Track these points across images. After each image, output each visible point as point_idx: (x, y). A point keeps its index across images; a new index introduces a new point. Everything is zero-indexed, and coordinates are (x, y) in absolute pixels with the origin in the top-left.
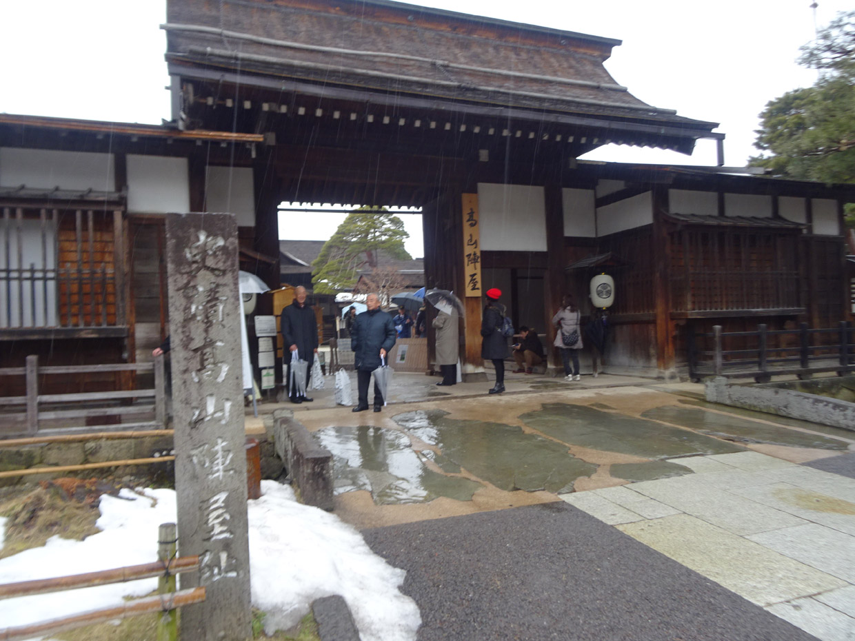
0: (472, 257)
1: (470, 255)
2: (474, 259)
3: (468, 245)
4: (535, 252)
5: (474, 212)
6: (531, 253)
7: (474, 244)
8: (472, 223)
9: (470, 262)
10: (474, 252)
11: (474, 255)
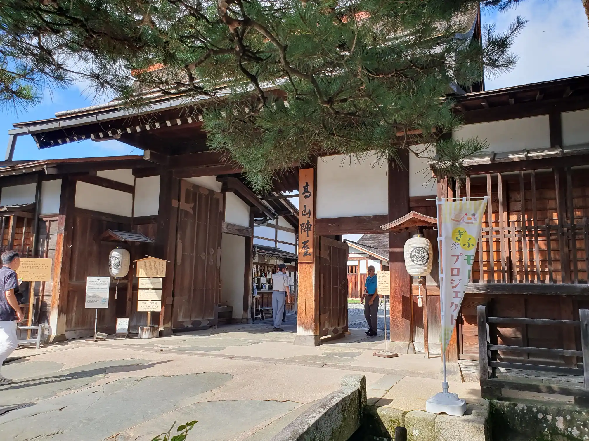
0: (305, 225)
1: (303, 224)
2: (307, 228)
3: (302, 215)
4: (373, 216)
5: (309, 185)
6: (369, 217)
7: (307, 214)
8: (307, 195)
9: (303, 231)
10: (308, 221)
11: (307, 224)
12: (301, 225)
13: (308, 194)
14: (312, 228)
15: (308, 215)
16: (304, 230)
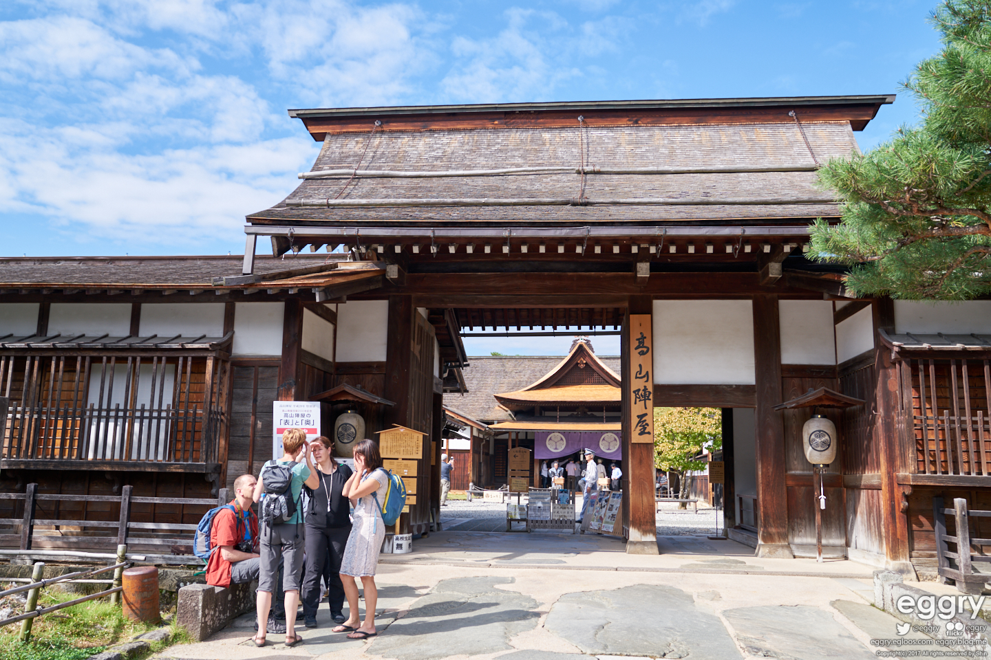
0: (641, 392)
1: (639, 390)
2: (644, 396)
3: (636, 378)
4: (736, 385)
5: (645, 338)
6: (730, 386)
7: (644, 376)
8: (642, 351)
9: (638, 400)
10: (645, 387)
11: (643, 390)
12: (634, 392)
13: (645, 350)
14: (651, 397)
15: (645, 379)
16: (639, 398)
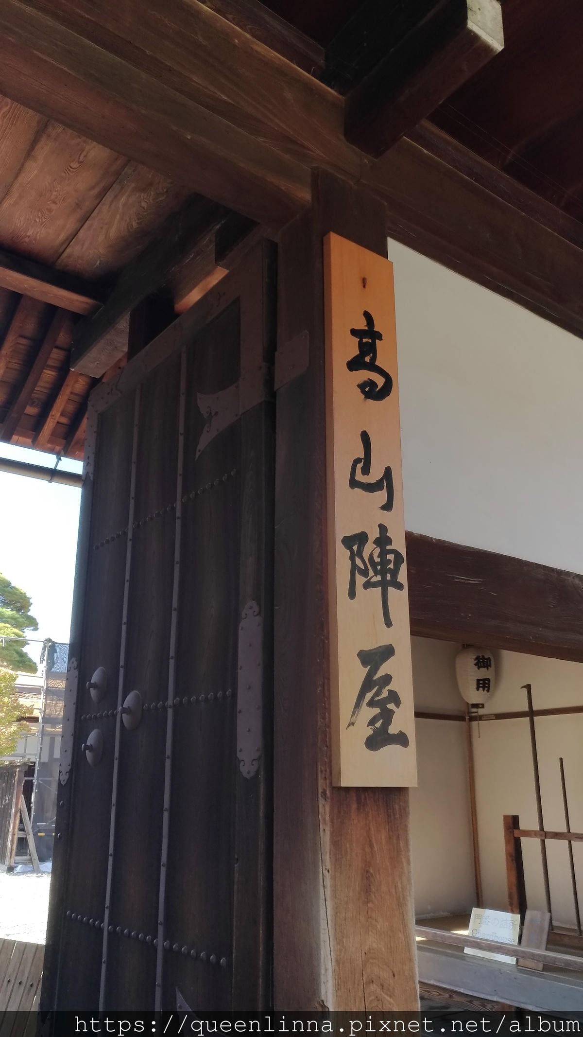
0: (370, 548)
1: (362, 538)
2: (381, 567)
3: (354, 483)
5: (379, 335)
7: (378, 485)
8: (372, 384)
9: (360, 580)
10: (383, 528)
11: (378, 542)
12: (348, 542)
13: (378, 379)
14: (403, 576)
15: (381, 496)
16: (365, 573)
